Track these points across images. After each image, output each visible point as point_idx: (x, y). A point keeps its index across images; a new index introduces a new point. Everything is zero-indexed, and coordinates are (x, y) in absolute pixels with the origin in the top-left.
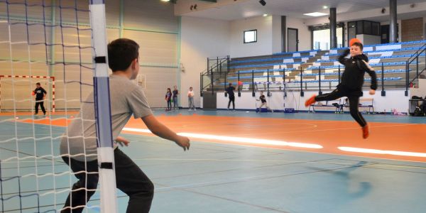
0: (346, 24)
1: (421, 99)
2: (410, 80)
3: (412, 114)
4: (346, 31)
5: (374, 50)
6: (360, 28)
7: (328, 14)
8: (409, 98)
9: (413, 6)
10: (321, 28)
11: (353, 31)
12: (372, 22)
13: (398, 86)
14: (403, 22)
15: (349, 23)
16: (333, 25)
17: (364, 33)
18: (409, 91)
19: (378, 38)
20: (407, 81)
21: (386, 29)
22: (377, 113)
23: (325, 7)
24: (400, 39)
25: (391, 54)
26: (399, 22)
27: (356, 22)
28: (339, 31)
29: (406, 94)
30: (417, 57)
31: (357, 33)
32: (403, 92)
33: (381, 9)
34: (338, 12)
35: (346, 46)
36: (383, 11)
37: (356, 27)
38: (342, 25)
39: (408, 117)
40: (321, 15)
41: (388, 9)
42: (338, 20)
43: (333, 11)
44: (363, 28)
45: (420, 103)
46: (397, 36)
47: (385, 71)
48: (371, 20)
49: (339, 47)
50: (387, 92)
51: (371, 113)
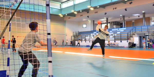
0: (111, 23)
1: (131, 43)
2: (129, 38)
3: (129, 47)
4: (111, 25)
5: (119, 30)
6: (115, 23)
7: (106, 20)
8: (128, 43)
9: (129, 18)
10: (104, 23)
11: (113, 24)
12: (118, 22)
13: (125, 40)
14: (126, 22)
15: (111, 22)
16: (107, 23)
17: (116, 25)
18: (128, 41)
19: (120, 26)
20: (128, 38)
21: (122, 24)
22: (119, 47)
23: (105, 18)
24: (125, 27)
25: (123, 31)
26: (125, 22)
27: (113, 22)
28: (109, 24)
29: (127, 42)
30: (130, 32)
31: (114, 25)
32: (126, 41)
33: (120, 18)
34: (108, 19)
35: (111, 28)
36: (121, 19)
37: (114, 23)
38: (110, 23)
39: (128, 48)
40: (104, 20)
41: (122, 18)
42: (109, 21)
43: (107, 19)
44: (115, 24)
45: (131, 44)
46: (125, 26)
47: (122, 35)
48: (118, 21)
49: (109, 29)
50: (122, 41)
51: (118, 47)
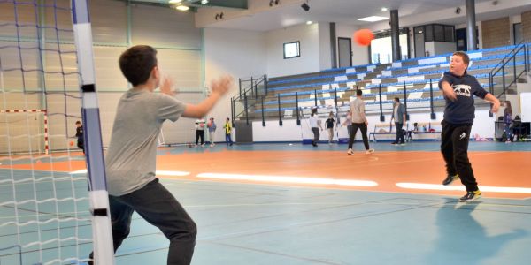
0: (411, 29)
3: (500, 140)
4: (412, 39)
6: (429, 33)
7: (388, 17)
8: (495, 118)
9: (495, 3)
11: (420, 38)
12: (444, 26)
14: (485, 24)
15: (414, 28)
16: (395, 31)
17: (434, 39)
19: (453, 45)
21: (462, 34)
23: (384, 10)
24: (480, 45)
26: (479, 24)
27: (424, 27)
28: (403, 38)
29: (491, 115)
30: (503, 67)
31: (426, 40)
32: (486, 112)
33: (455, 9)
34: (400, 15)
35: (413, 56)
36: (458, 11)
37: (424, 32)
38: (406, 30)
39: (495, 144)
40: (380, 19)
41: (463, 9)
42: (401, 24)
43: (394, 13)
44: (433, 34)
46: (477, 42)
48: (442, 23)
49: (403, 58)
